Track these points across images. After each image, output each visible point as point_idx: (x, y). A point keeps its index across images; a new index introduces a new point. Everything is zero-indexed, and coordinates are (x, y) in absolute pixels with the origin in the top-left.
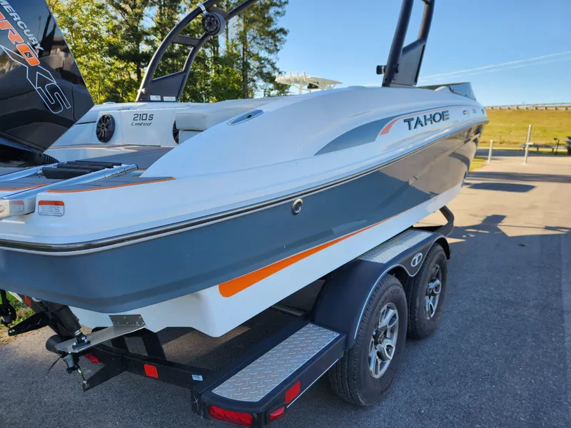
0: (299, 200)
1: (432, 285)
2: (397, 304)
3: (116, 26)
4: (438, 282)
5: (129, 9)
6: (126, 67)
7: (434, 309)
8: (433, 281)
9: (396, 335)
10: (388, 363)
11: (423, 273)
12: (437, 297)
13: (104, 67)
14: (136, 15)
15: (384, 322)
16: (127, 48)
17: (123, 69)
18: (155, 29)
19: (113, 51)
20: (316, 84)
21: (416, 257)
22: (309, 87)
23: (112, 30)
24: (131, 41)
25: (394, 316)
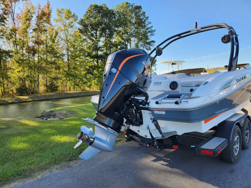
0: (218, 102)
1: (246, 132)
2: (239, 134)
3: (90, 46)
4: (248, 131)
5: (94, 39)
6: (93, 60)
7: (248, 140)
8: (246, 130)
9: (239, 144)
10: (237, 152)
11: (244, 127)
12: (248, 136)
13: (85, 61)
14: (97, 41)
15: (236, 139)
16: (94, 53)
17: (92, 61)
18: (104, 46)
19: (89, 55)
20: (175, 63)
21: (242, 121)
22: (172, 64)
23: (89, 47)
24: (95, 51)
25: (238, 138)
